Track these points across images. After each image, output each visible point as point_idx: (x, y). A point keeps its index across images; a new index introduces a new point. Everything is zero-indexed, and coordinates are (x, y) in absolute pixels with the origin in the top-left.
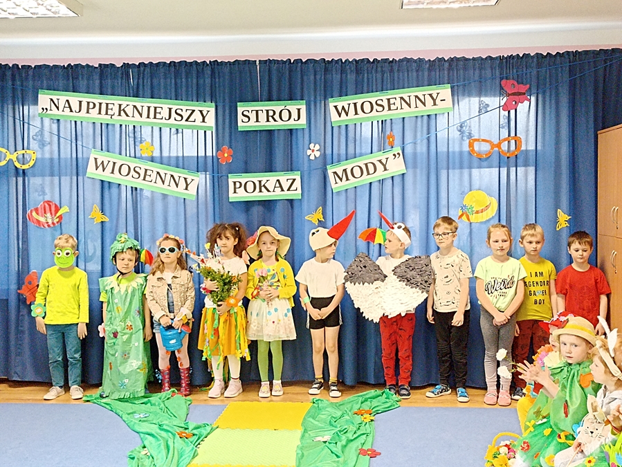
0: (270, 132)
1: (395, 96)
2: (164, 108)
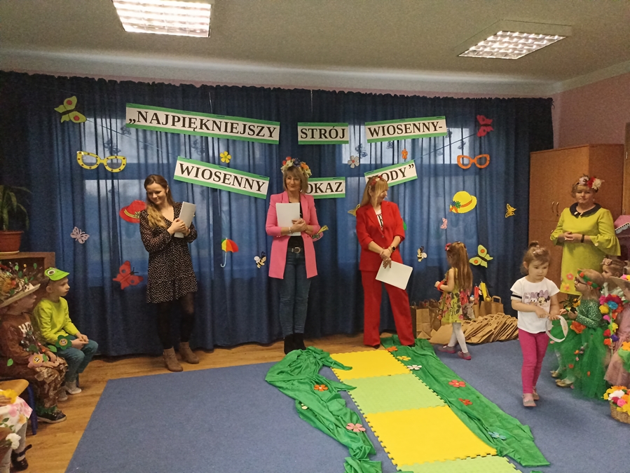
0: (321, 147)
1: (410, 123)
2: (240, 124)
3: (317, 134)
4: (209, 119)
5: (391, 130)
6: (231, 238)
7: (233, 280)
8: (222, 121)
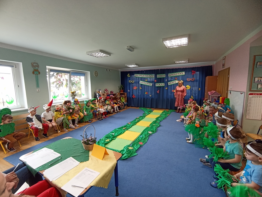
0: (161, 78)
1: (177, 73)
2: (148, 75)
3: (160, 76)
4: (144, 75)
5: (173, 75)
6: (147, 92)
7: (147, 98)
8: (146, 75)
